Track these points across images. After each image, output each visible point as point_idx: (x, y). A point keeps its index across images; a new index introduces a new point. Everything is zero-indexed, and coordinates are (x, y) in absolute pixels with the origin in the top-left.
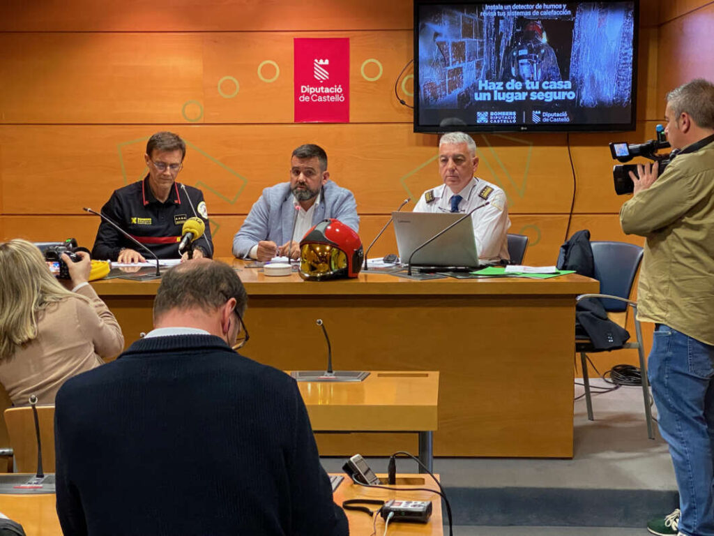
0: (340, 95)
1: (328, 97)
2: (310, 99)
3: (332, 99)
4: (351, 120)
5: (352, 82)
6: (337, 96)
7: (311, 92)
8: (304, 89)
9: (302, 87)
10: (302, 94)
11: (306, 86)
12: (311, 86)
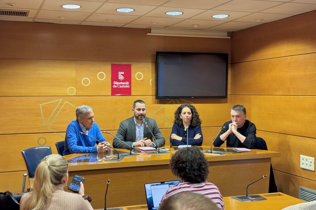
0: (128, 85)
1: (124, 86)
2: (117, 87)
3: (125, 87)
4: (132, 94)
5: (132, 81)
6: (127, 85)
7: (117, 84)
8: (115, 83)
9: (114, 82)
10: (114, 85)
11: (116, 81)
12: (117, 82)
